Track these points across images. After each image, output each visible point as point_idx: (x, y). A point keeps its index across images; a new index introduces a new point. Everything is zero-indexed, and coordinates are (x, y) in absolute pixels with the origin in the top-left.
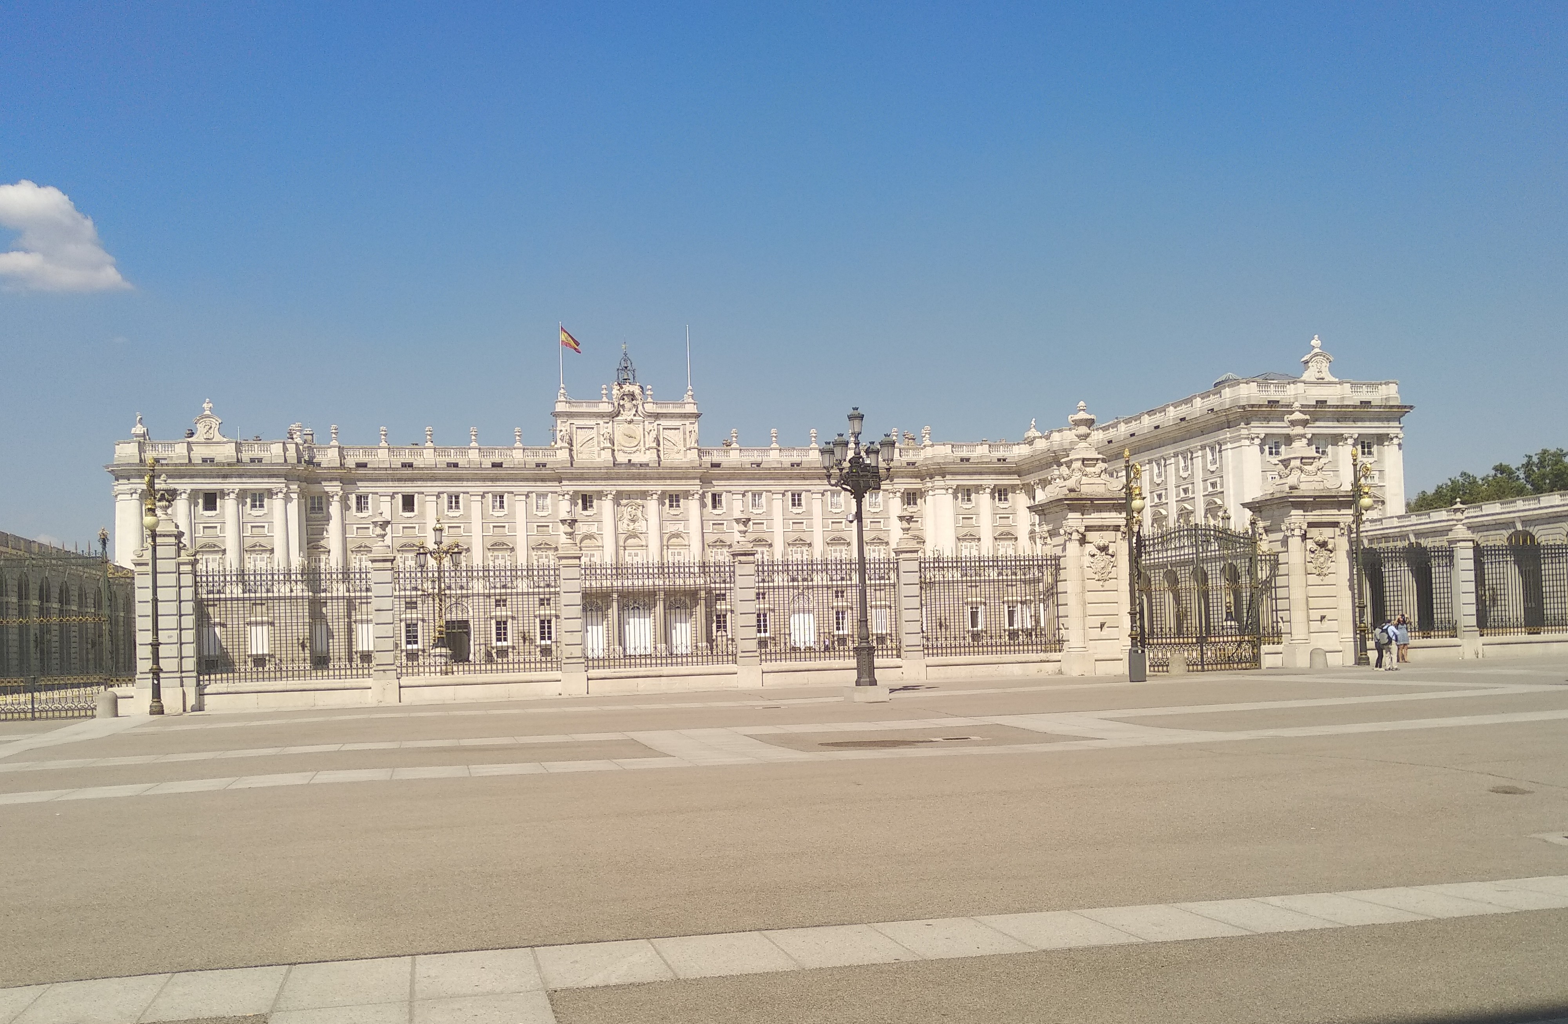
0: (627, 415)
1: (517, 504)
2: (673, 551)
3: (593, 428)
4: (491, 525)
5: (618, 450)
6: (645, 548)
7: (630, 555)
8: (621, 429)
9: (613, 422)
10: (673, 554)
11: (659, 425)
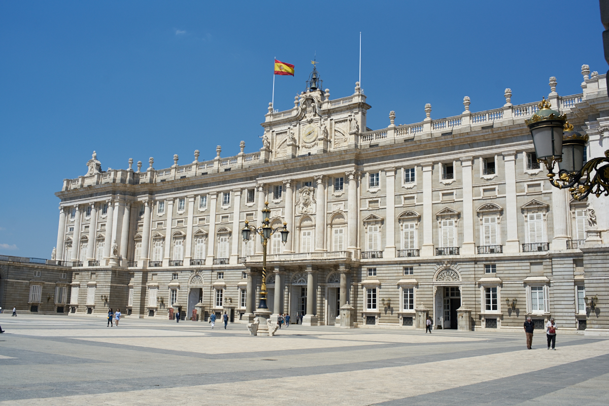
0: (309, 116)
1: (236, 198)
2: (336, 229)
3: (286, 132)
4: (221, 216)
5: (302, 147)
6: (314, 227)
7: (304, 234)
8: (305, 128)
9: (300, 124)
10: (336, 232)
11: (331, 120)
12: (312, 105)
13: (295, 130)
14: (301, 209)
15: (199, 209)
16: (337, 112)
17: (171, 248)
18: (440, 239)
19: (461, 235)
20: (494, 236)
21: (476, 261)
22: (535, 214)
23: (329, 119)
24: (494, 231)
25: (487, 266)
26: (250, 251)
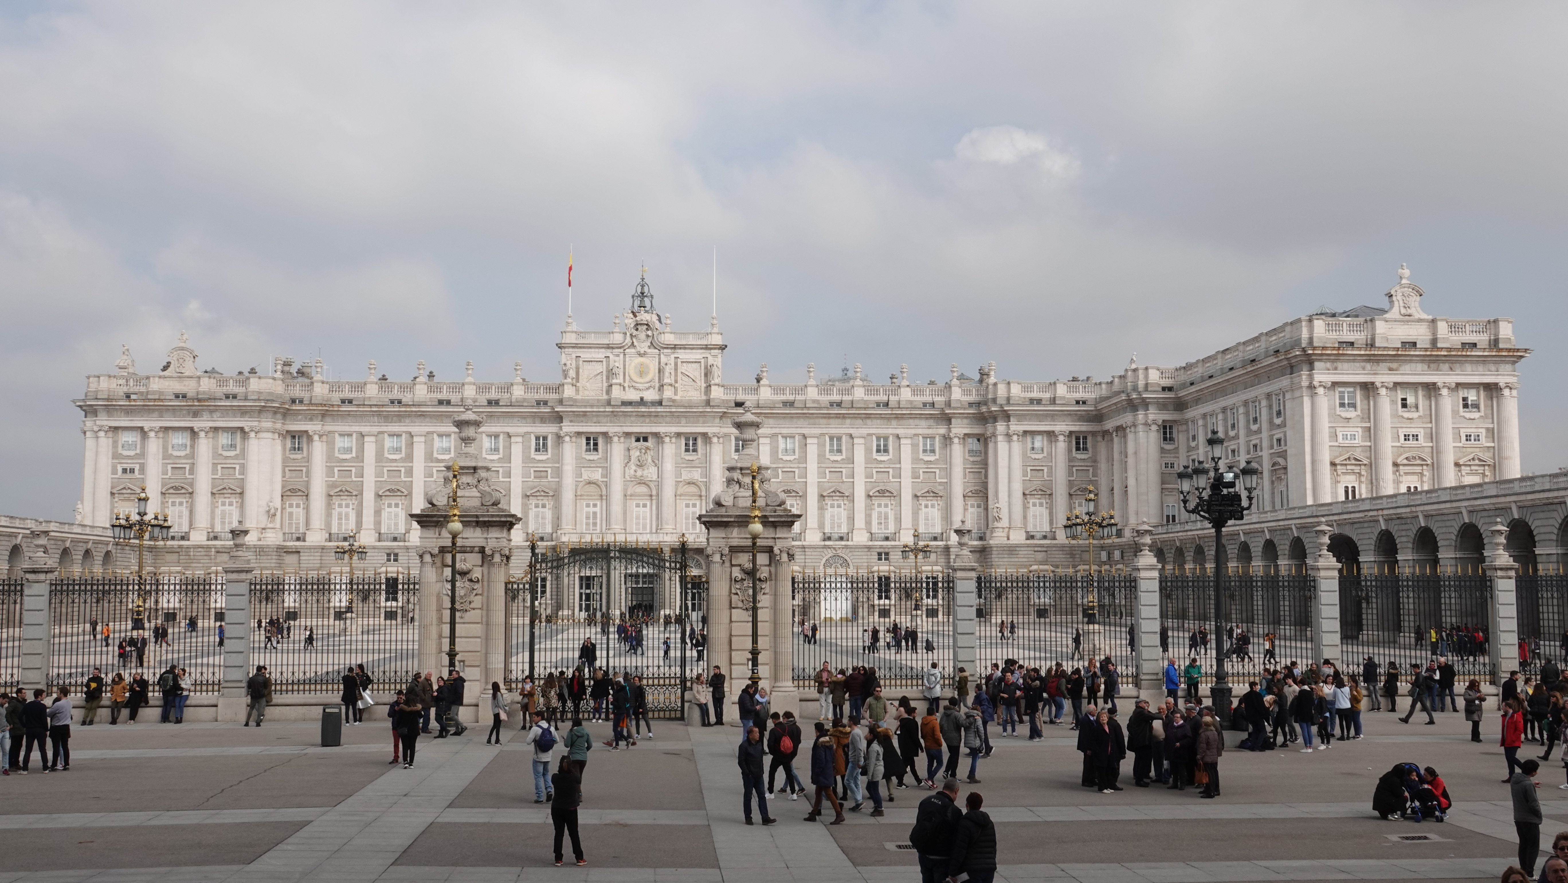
0: (641, 346)
2: (687, 502)
3: (601, 361)
5: (630, 387)
6: (653, 498)
7: (638, 506)
8: (634, 362)
9: (625, 355)
10: (687, 506)
11: (676, 358)
12: (649, 333)
13: (617, 361)
14: (632, 472)
15: (435, 455)
16: (685, 348)
17: (378, 513)
18: (826, 523)
19: (851, 519)
20: (886, 524)
21: (869, 548)
22: (930, 503)
23: (673, 356)
24: (886, 518)
25: (880, 554)
26: (544, 524)
